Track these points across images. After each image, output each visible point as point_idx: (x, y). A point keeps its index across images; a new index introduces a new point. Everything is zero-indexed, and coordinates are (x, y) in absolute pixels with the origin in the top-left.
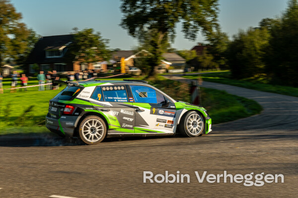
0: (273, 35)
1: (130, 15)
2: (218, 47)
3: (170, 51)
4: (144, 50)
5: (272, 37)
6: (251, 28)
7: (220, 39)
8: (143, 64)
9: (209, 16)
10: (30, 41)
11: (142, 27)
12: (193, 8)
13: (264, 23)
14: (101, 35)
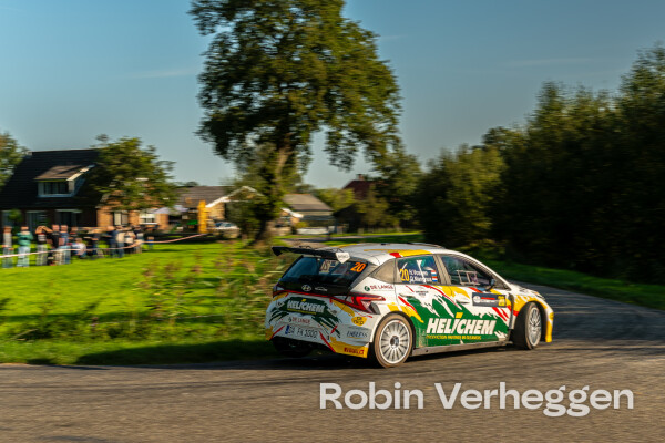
0: (508, 162)
1: (217, 113)
2: (398, 184)
3: (300, 190)
4: (246, 187)
5: (507, 167)
6: (464, 146)
7: (401, 169)
8: (244, 215)
9: (380, 120)
10: (5, 161)
11: (242, 139)
12: (348, 104)
13: (492, 138)
14: (156, 153)
